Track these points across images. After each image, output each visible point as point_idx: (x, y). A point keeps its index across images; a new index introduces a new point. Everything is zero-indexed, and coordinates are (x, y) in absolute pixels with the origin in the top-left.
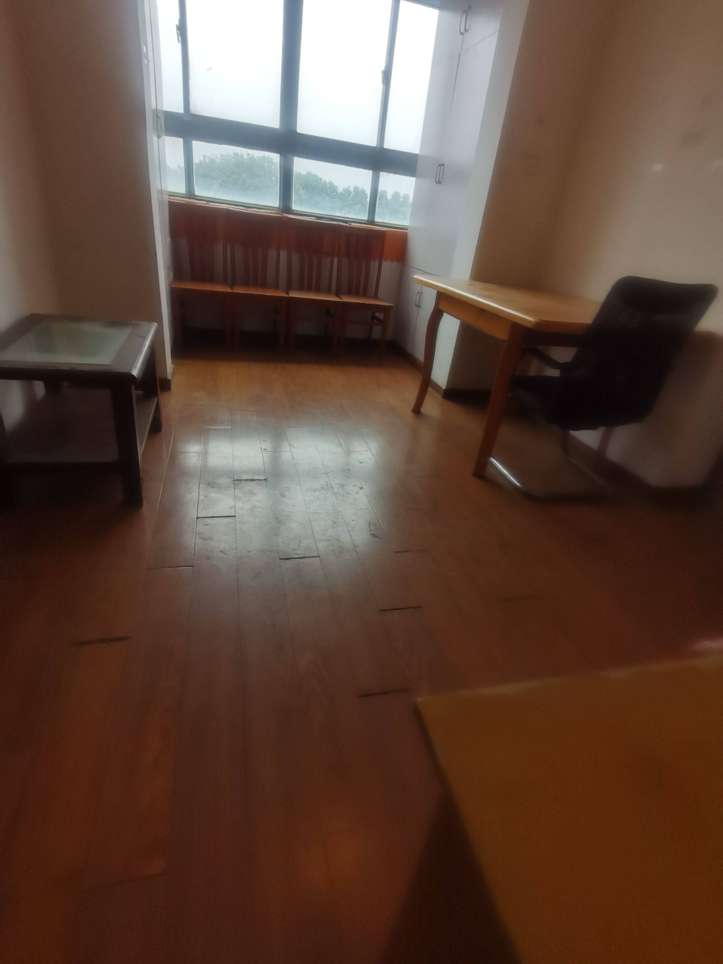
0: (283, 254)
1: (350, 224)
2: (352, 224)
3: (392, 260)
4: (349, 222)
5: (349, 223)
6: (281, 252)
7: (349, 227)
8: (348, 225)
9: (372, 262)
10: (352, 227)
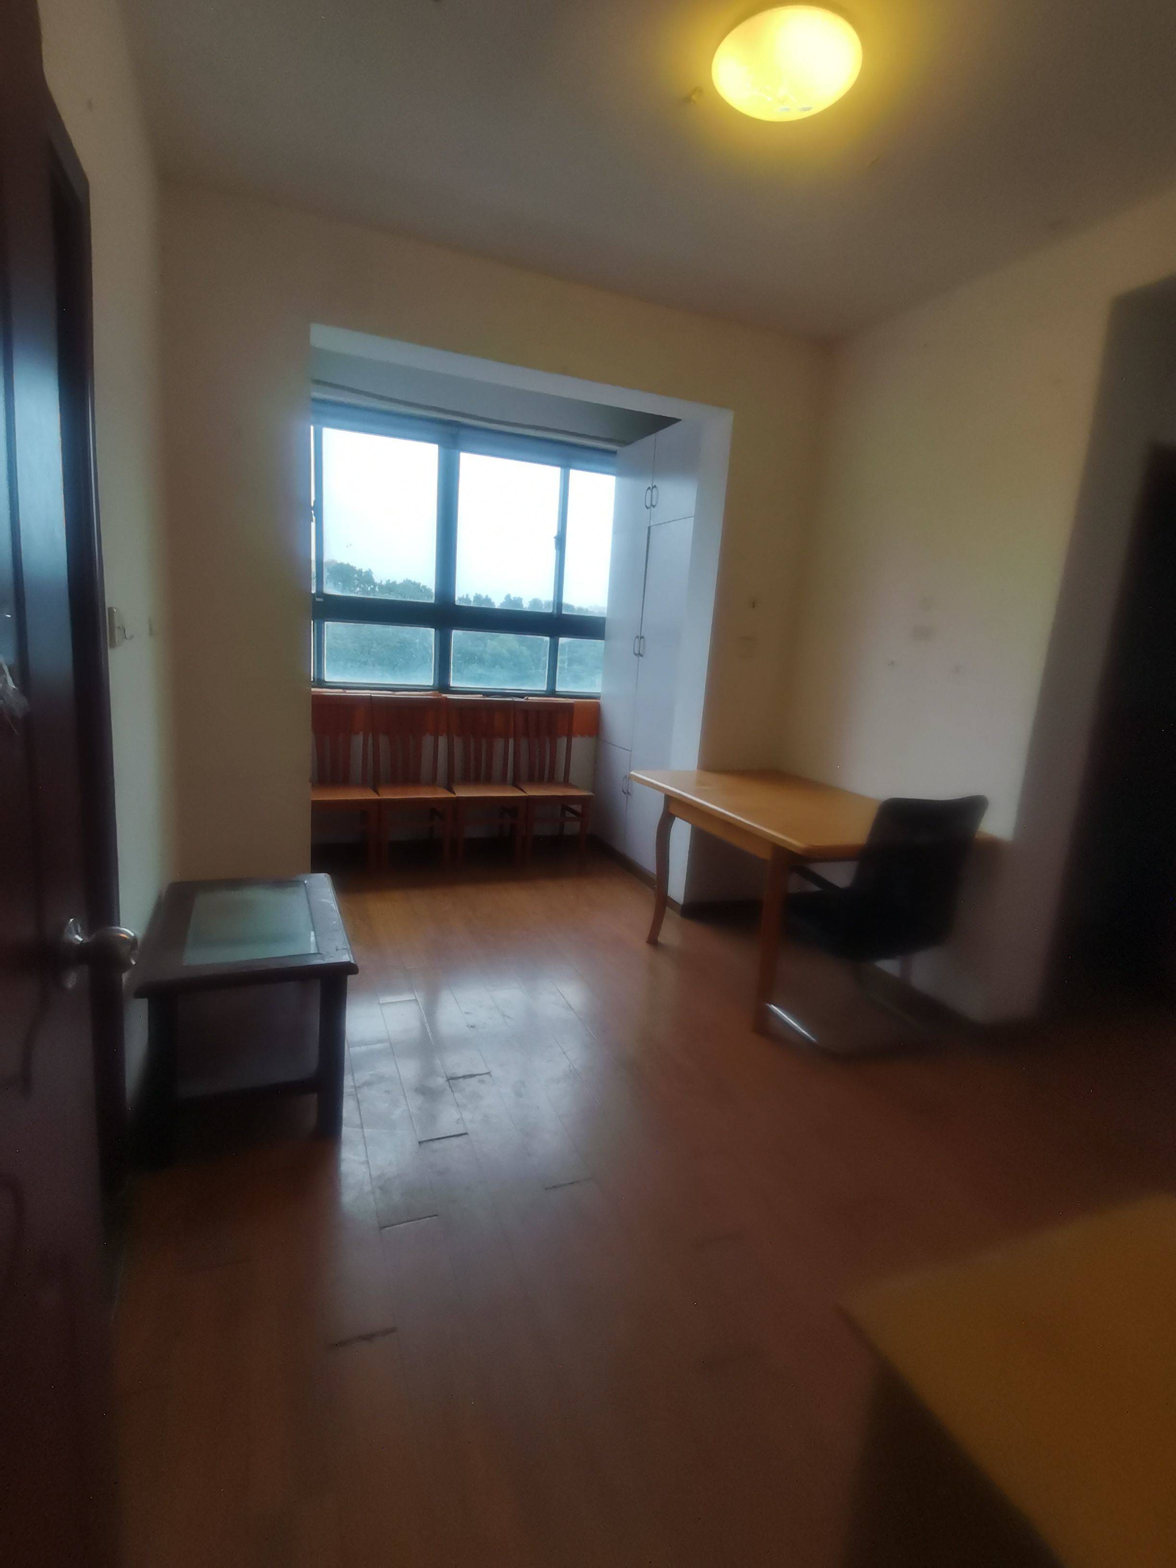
0: (442, 741)
1: (527, 699)
2: (530, 698)
3: (583, 735)
4: (526, 696)
5: (525, 698)
6: (440, 738)
7: (525, 702)
8: (525, 701)
9: (559, 741)
10: (529, 702)
